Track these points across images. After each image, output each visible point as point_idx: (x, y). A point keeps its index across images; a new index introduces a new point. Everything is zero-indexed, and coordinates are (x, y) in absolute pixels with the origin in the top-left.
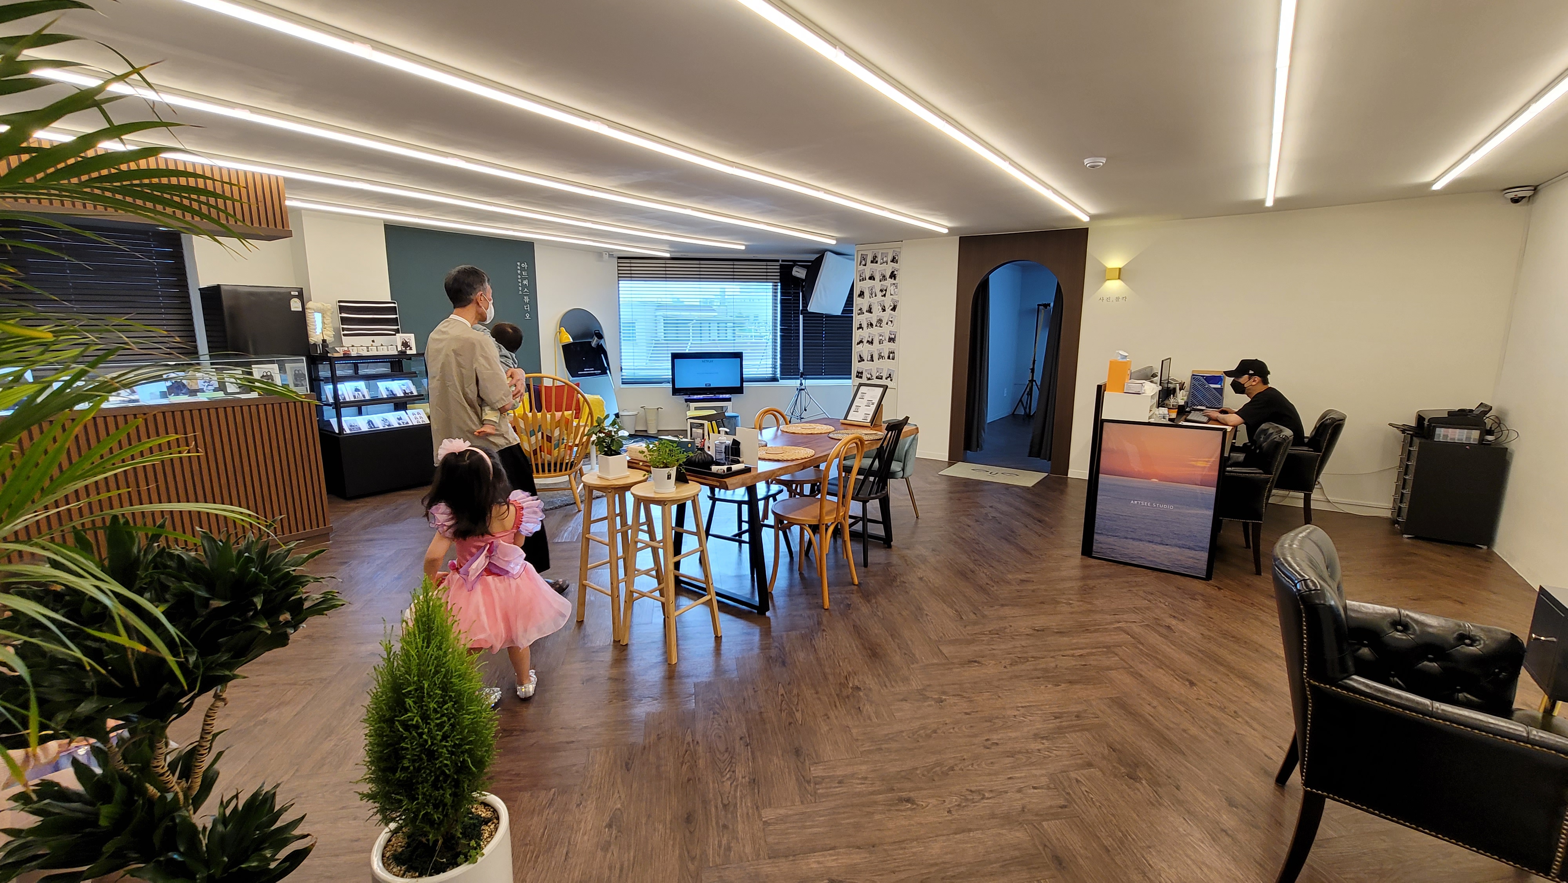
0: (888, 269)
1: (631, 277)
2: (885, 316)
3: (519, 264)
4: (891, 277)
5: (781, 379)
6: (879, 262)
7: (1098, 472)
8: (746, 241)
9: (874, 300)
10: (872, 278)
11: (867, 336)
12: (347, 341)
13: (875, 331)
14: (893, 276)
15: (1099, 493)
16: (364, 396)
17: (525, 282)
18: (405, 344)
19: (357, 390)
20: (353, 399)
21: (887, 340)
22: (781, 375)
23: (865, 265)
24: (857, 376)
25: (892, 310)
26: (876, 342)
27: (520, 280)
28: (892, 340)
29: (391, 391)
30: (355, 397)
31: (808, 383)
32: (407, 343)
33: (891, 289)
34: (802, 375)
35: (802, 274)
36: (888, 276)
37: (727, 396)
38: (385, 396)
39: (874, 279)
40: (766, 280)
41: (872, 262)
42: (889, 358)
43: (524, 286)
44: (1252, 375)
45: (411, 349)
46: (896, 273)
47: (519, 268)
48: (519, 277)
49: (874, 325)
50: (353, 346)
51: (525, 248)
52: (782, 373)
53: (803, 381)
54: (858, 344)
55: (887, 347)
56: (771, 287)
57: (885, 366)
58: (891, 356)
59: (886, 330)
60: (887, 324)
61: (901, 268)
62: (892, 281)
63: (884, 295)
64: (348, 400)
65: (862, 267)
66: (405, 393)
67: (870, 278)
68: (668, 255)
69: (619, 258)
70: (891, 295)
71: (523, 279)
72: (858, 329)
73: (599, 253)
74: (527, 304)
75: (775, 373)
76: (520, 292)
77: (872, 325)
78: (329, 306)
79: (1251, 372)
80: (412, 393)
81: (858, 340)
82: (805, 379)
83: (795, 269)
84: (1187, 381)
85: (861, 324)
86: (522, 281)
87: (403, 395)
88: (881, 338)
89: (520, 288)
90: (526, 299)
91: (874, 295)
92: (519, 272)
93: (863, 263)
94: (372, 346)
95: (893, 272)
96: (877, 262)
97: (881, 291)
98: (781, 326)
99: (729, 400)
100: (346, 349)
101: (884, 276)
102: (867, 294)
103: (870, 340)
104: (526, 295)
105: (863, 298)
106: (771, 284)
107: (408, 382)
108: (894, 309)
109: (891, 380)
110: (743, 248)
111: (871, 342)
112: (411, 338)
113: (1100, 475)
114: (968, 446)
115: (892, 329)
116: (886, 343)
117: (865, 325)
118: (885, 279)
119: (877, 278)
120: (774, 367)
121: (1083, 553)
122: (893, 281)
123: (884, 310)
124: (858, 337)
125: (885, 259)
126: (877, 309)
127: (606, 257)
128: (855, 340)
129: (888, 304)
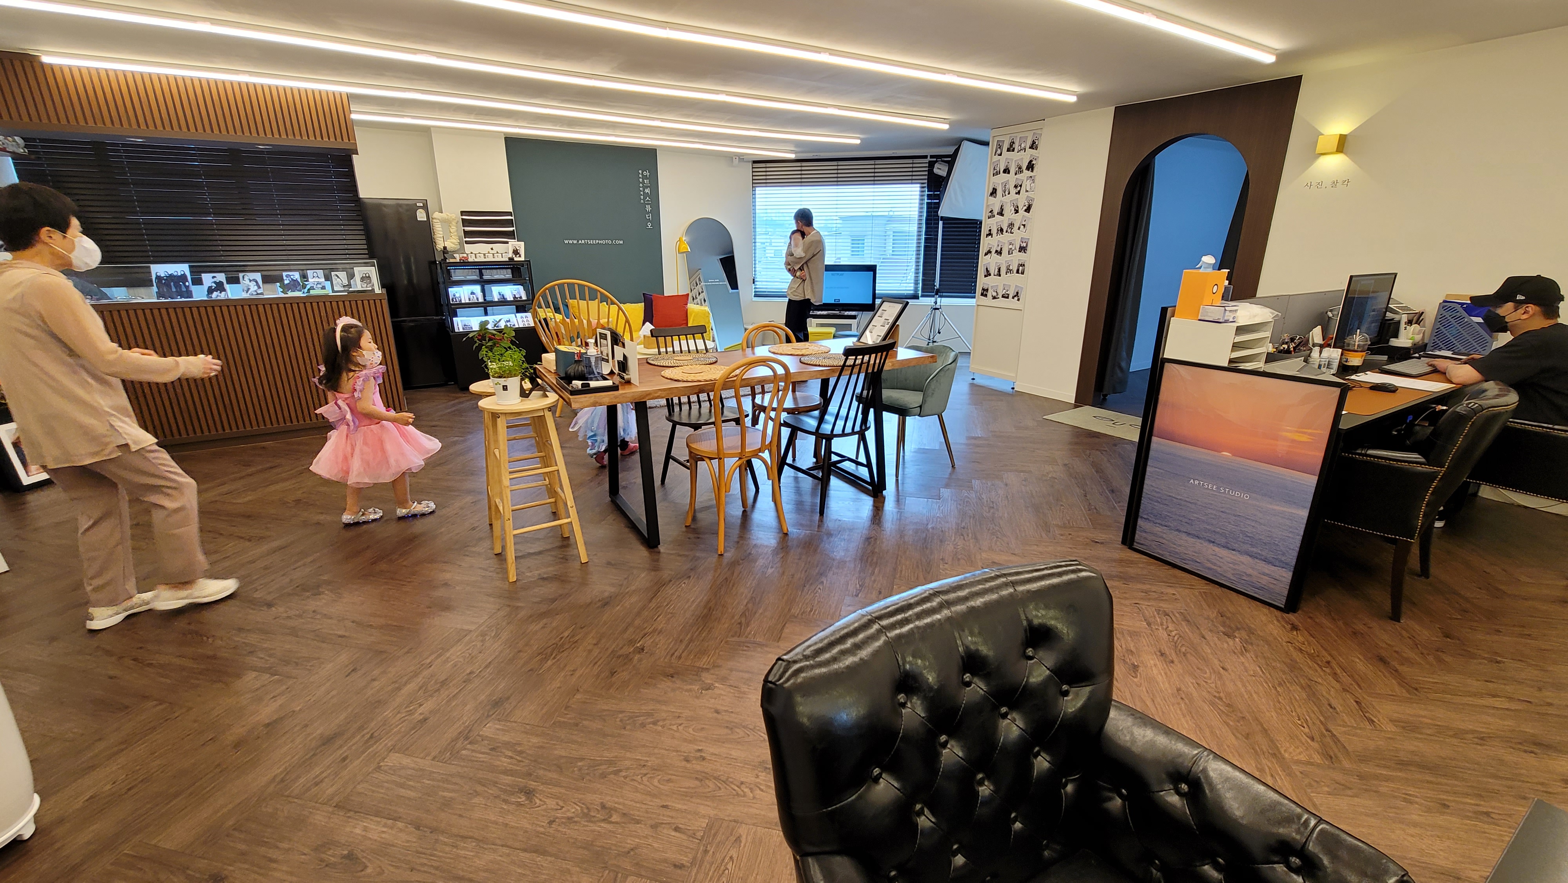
0: (1023, 157)
1: (767, 182)
2: (1018, 219)
3: (640, 172)
4: (1028, 169)
5: (922, 296)
6: (1016, 150)
7: (1151, 435)
8: (860, 134)
9: (1008, 199)
10: (1007, 171)
11: (996, 245)
12: (468, 248)
13: (1006, 237)
14: (1031, 167)
15: (1150, 462)
16: (477, 299)
17: (647, 191)
18: (516, 252)
19: (472, 293)
20: (467, 301)
21: (1018, 249)
22: (923, 292)
23: (1000, 155)
24: (982, 294)
25: (1026, 211)
26: (1005, 252)
27: (641, 189)
28: (1023, 249)
29: (503, 295)
30: (469, 299)
31: (944, 301)
32: (517, 250)
33: (1027, 184)
34: (937, 293)
35: (943, 171)
36: (1024, 167)
37: (853, 313)
38: (496, 300)
39: (1009, 173)
40: (912, 181)
41: (1008, 150)
42: (1018, 272)
43: (646, 195)
44: (1521, 302)
45: (520, 256)
46: (1034, 162)
47: (640, 176)
48: (641, 185)
49: (1005, 231)
50: (472, 253)
51: (648, 156)
52: (923, 290)
53: (939, 299)
54: (986, 254)
55: (1018, 257)
56: (918, 189)
57: (1012, 281)
58: (1021, 269)
59: (1017, 237)
60: (1019, 228)
61: (1041, 156)
62: (1029, 173)
63: (1018, 193)
64: (463, 302)
65: (997, 158)
66: (515, 297)
67: (1005, 172)
68: (792, 156)
69: (755, 162)
70: (1027, 191)
71: (645, 187)
72: (987, 235)
73: (729, 158)
74: (648, 213)
75: (916, 289)
76: (642, 201)
77: (1002, 230)
78: (453, 216)
79: (1520, 297)
80: (521, 297)
81: (985, 251)
82: (941, 297)
83: (936, 165)
84: (1431, 312)
85: (990, 230)
86: (644, 190)
87: (512, 299)
88: (1011, 247)
89: (642, 197)
90: (648, 208)
91: (1007, 193)
92: (641, 180)
93: (999, 152)
94: (489, 253)
95: (1031, 161)
96: (1013, 150)
97: (1016, 187)
98: (925, 235)
99: (854, 317)
100: (465, 255)
101: (1020, 168)
102: (999, 192)
103: (999, 249)
104: (648, 204)
105: (995, 197)
106: (918, 185)
107: (521, 288)
108: (1028, 210)
109: (1018, 300)
110: (858, 142)
111: (999, 253)
112: (521, 246)
113: (1154, 439)
114: (1100, 386)
115: (1025, 236)
116: (1016, 253)
117: (994, 232)
118: (1021, 172)
119: (1013, 170)
120: (916, 283)
121: (1124, 542)
122: (1031, 174)
123: (1017, 212)
124: (986, 245)
125: (1023, 146)
126: (1009, 210)
127: (736, 161)
128: (983, 249)
129: (1022, 204)
